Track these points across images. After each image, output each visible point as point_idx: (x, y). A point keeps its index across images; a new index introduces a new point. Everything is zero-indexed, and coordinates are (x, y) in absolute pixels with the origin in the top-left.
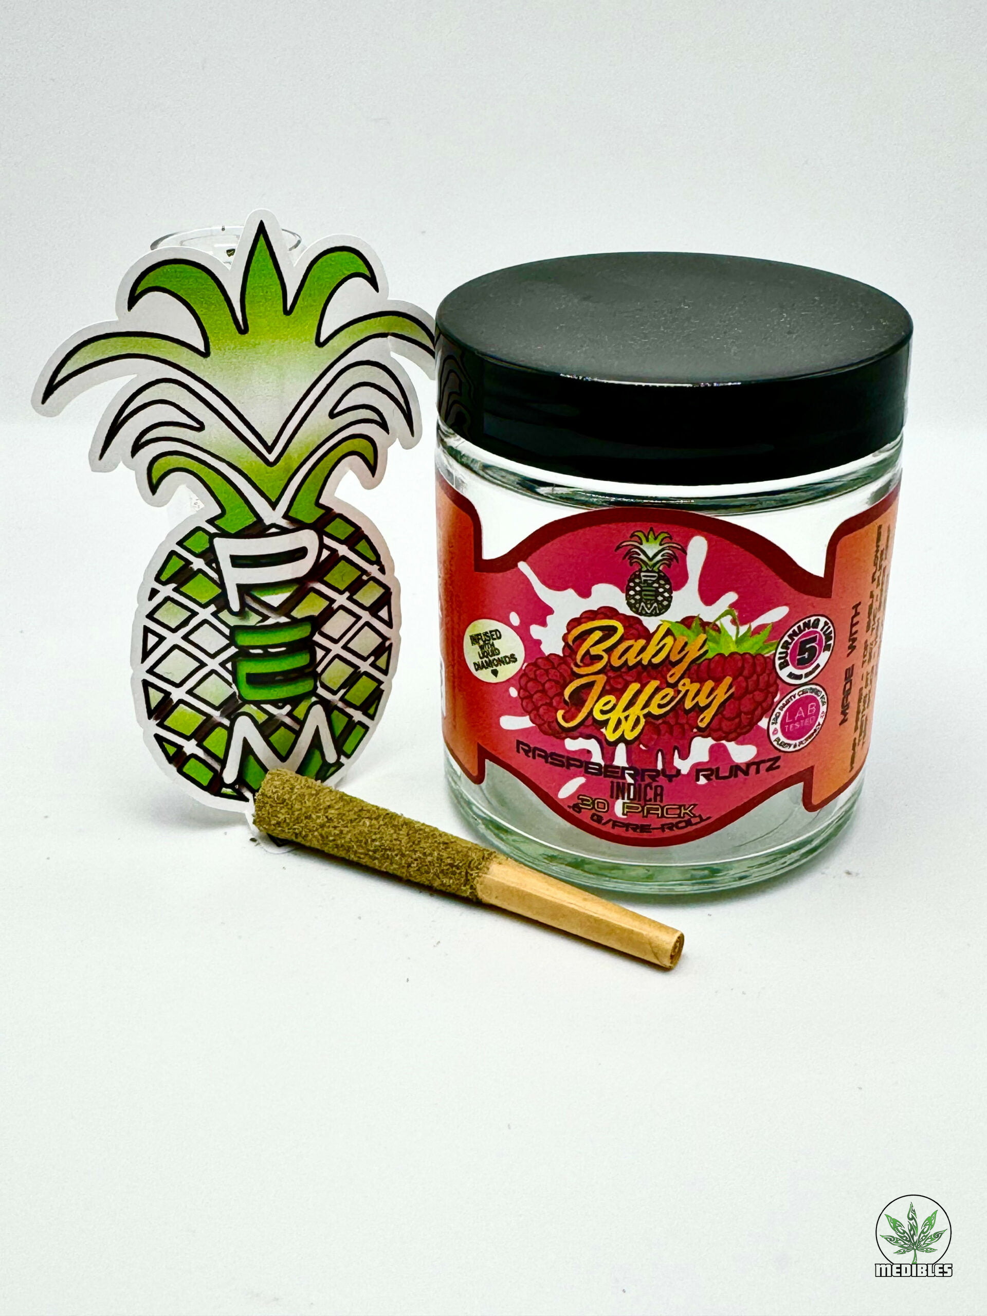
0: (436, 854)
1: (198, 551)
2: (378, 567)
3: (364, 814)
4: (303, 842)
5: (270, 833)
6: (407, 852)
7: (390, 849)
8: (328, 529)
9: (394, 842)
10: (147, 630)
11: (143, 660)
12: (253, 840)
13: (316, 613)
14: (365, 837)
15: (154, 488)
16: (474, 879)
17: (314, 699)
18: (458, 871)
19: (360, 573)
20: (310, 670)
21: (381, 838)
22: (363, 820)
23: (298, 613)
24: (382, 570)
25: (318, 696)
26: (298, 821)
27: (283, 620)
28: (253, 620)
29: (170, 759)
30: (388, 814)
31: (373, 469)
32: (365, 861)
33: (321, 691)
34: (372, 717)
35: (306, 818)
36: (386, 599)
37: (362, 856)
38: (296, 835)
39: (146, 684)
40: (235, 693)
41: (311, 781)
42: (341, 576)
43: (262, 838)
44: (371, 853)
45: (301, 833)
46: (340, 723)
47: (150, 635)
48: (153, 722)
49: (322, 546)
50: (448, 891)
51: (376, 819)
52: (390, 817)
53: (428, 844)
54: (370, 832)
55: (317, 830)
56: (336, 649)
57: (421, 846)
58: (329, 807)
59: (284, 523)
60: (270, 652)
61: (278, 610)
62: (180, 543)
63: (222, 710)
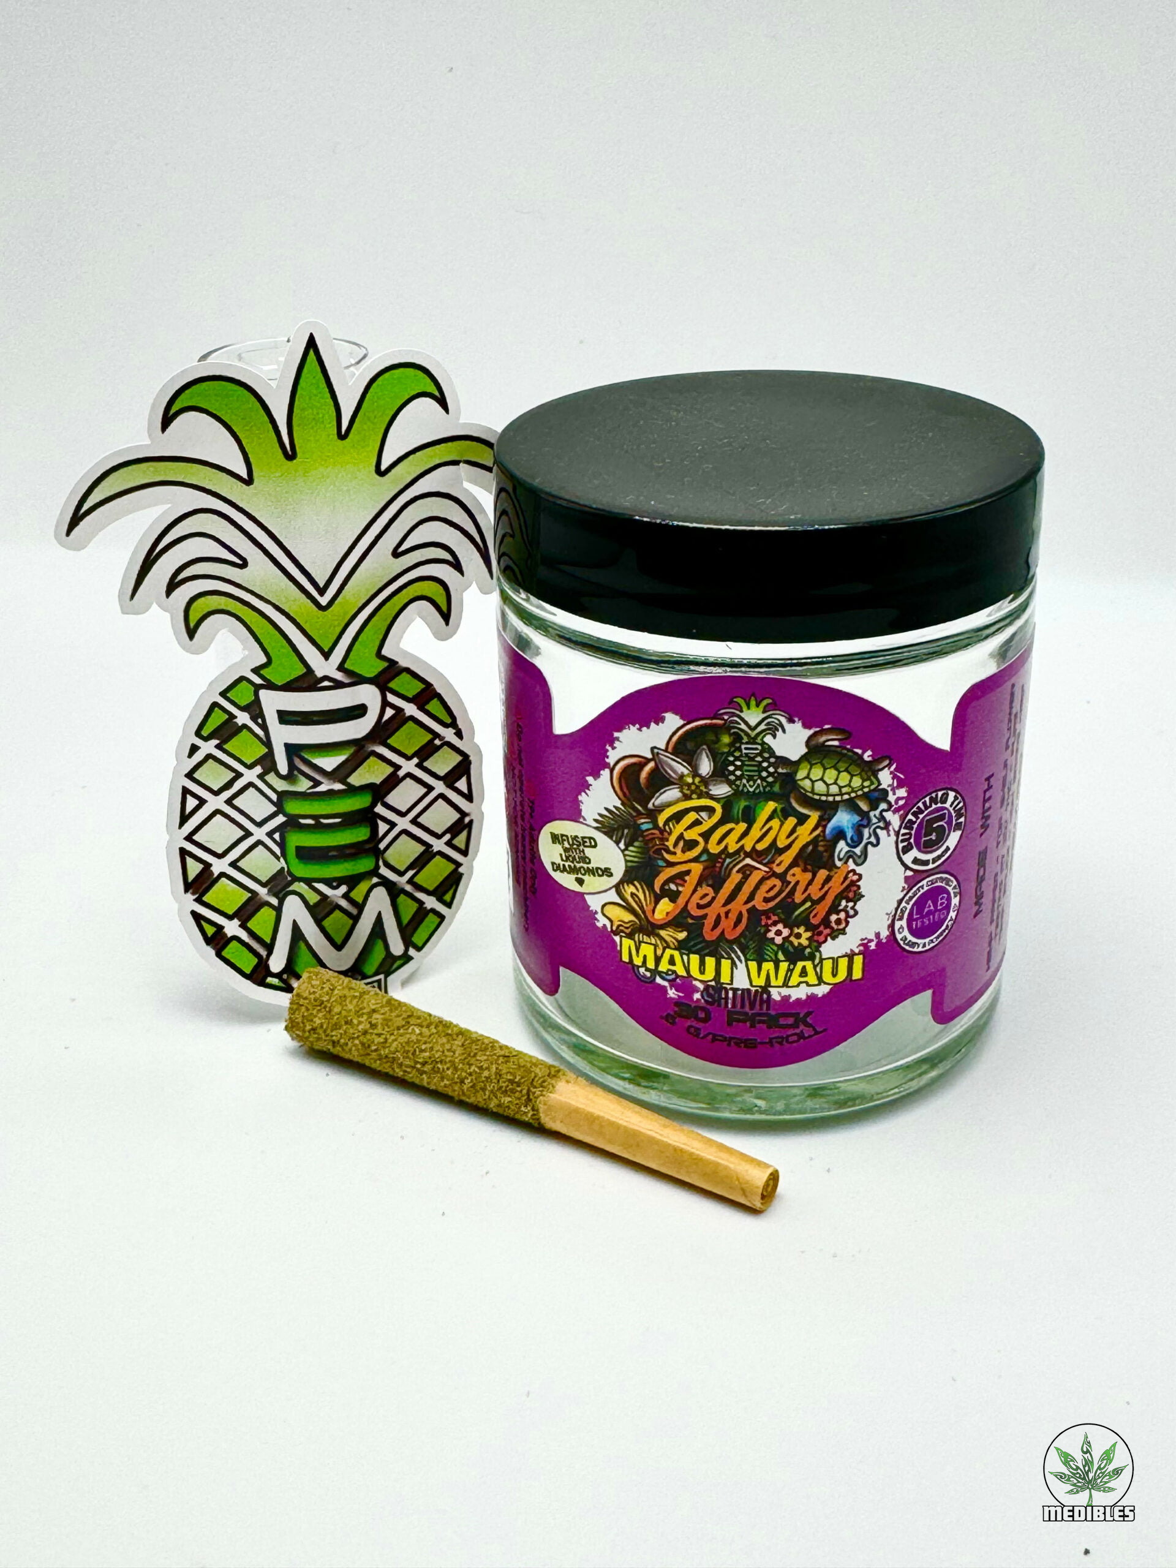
0: (494, 1067)
1: (243, 703)
2: (454, 731)
3: (412, 1020)
4: (342, 1054)
6: (462, 1065)
7: (441, 1061)
8: (392, 685)
9: (446, 1054)
10: (186, 791)
11: (181, 825)
13: (378, 780)
14: (413, 1046)
15: (191, 633)
16: (536, 1098)
17: (375, 880)
18: (519, 1089)
19: (430, 736)
20: (371, 846)
21: (431, 1049)
22: (412, 1028)
23: (356, 779)
24: (459, 734)
25: (380, 876)
26: (337, 1026)
27: (338, 786)
28: (304, 785)
29: (208, 941)
30: (441, 1022)
31: (446, 617)
32: (411, 1076)
33: (384, 871)
34: (449, 906)
36: (464, 768)
37: (408, 1070)
38: (334, 1043)
39: (183, 852)
40: (283, 868)
42: (408, 739)
44: (419, 1066)
45: (339, 1042)
46: (408, 909)
47: (188, 796)
48: (190, 897)
49: (385, 704)
50: (506, 1114)
51: (428, 1027)
52: (444, 1026)
53: (486, 1057)
55: (357, 1038)
56: (403, 823)
57: (478, 1058)
59: (339, 676)
60: (322, 823)
61: (331, 775)
62: (223, 694)
63: (269, 886)
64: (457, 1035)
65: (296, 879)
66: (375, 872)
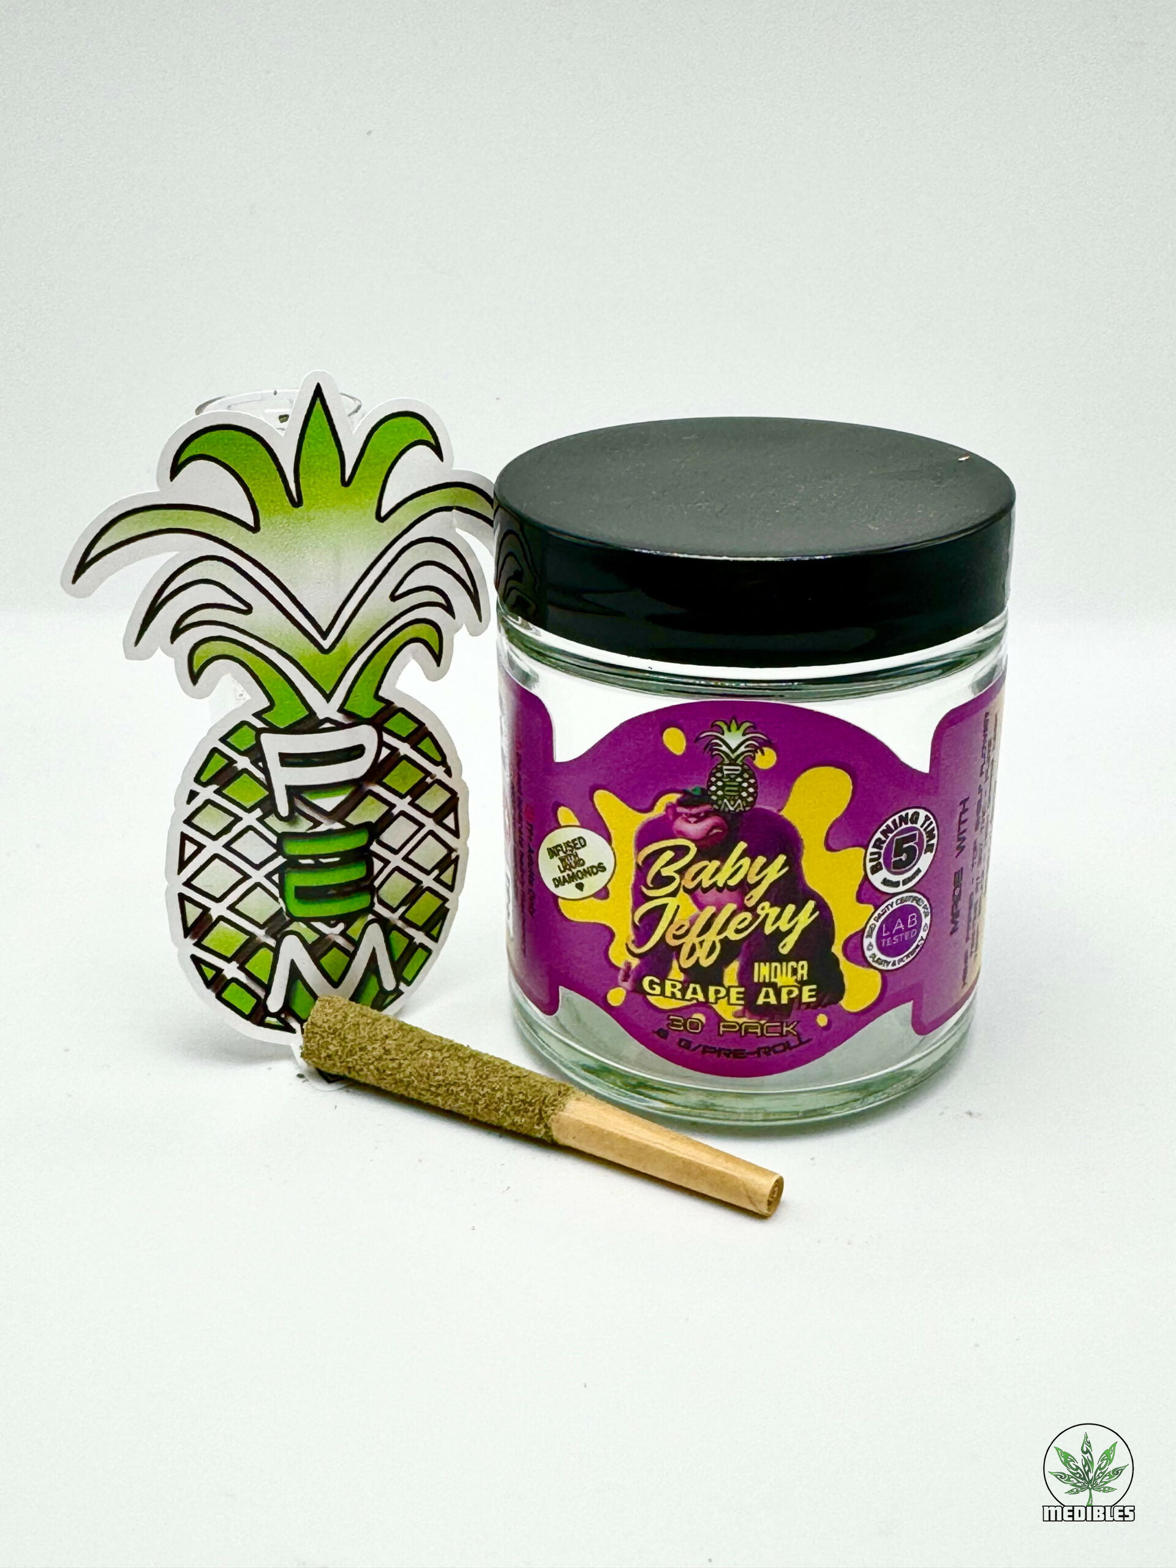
0: (506, 1089)
1: (243, 748)
2: (444, 769)
3: (424, 1045)
4: (357, 1078)
5: (320, 1067)
6: (474, 1088)
7: (455, 1084)
8: (387, 725)
9: (460, 1076)
10: (184, 837)
11: (180, 870)
12: (300, 1076)
13: (374, 820)
14: (426, 1070)
15: (195, 678)
16: (549, 1116)
17: (371, 917)
18: (531, 1109)
19: (422, 775)
20: (367, 883)
21: (445, 1072)
22: (424, 1052)
23: (354, 819)
24: (448, 772)
25: (375, 913)
26: (351, 1053)
27: (338, 826)
28: (304, 826)
29: (208, 984)
30: (452, 1045)
31: (438, 658)
32: (427, 1098)
33: (378, 908)
34: (436, 939)
35: (361, 1049)
36: (452, 805)
37: (423, 1092)
38: (349, 1068)
39: (182, 898)
40: (281, 908)
41: (367, 1009)
42: (402, 778)
43: (311, 1074)
44: (433, 1089)
45: (354, 1067)
46: (400, 944)
47: (187, 843)
48: (190, 941)
49: (381, 744)
50: (519, 1131)
51: (440, 1050)
52: (454, 1049)
53: (497, 1079)
54: (432, 1065)
55: (372, 1063)
56: (396, 861)
57: (490, 1080)
58: (387, 1037)
59: (339, 717)
60: (322, 863)
61: (330, 815)
62: (223, 740)
63: (267, 928)
64: (469, 1058)
65: (294, 919)
66: (370, 909)
